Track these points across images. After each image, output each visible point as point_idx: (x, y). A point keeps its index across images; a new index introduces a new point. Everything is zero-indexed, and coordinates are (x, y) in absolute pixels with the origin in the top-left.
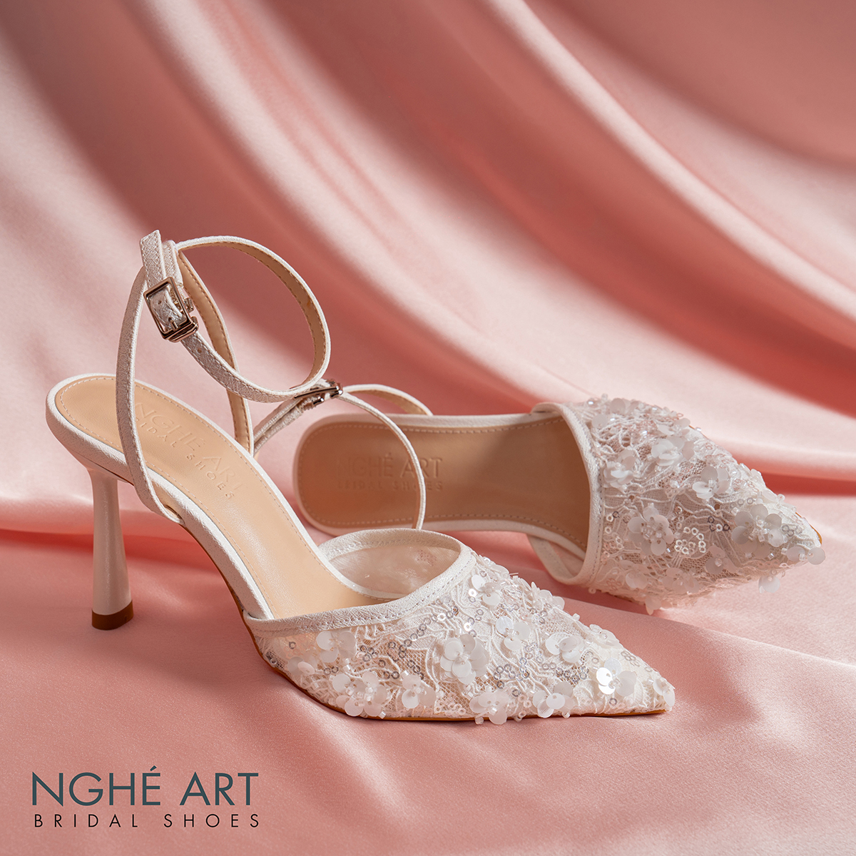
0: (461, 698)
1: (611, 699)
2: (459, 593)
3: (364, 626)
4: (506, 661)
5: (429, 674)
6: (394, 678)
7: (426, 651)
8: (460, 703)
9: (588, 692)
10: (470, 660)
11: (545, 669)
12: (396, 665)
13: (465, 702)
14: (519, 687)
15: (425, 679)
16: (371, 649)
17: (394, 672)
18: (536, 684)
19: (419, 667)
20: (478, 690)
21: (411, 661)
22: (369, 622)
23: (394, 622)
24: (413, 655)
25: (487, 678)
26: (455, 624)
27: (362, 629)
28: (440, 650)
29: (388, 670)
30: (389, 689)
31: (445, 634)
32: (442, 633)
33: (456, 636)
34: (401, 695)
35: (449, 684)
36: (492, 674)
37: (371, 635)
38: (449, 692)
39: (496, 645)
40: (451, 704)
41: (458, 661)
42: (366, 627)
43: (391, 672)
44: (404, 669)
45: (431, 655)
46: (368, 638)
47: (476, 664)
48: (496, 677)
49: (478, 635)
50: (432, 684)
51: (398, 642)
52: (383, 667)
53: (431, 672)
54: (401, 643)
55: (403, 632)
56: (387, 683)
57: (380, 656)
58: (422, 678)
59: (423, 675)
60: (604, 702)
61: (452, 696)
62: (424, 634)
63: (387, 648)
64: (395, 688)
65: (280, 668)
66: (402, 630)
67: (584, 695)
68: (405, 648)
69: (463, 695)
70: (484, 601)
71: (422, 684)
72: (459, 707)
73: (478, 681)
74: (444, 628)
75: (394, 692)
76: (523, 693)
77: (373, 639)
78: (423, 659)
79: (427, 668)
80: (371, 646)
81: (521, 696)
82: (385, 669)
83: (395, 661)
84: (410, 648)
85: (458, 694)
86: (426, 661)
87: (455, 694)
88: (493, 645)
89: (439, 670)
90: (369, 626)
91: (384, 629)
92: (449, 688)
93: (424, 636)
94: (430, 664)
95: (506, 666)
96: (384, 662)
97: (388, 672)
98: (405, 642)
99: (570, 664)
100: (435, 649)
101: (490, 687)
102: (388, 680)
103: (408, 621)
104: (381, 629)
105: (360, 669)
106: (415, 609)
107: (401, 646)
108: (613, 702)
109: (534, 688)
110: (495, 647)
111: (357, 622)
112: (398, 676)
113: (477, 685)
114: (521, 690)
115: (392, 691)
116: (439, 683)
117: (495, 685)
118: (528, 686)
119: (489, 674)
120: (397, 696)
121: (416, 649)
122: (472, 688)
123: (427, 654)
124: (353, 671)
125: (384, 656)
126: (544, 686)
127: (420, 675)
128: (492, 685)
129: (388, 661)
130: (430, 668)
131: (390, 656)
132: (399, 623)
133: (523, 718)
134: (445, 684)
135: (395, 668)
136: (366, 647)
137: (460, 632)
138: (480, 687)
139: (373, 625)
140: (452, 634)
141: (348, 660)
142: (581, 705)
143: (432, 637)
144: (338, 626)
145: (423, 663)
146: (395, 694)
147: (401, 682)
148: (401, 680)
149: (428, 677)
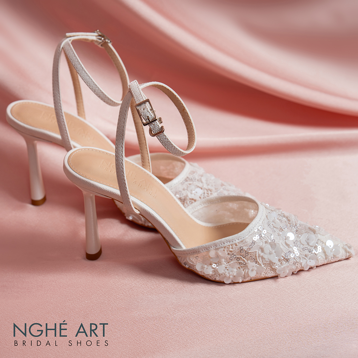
0: (273, 269)
1: (332, 257)
2: (264, 224)
3: (229, 246)
4: (289, 250)
5: (259, 261)
6: (244, 265)
7: (256, 251)
8: (272, 271)
9: (322, 257)
10: (275, 252)
11: (304, 250)
12: (244, 259)
13: (274, 270)
14: (296, 260)
15: (257, 263)
16: (233, 254)
17: (244, 262)
18: (302, 257)
19: (254, 259)
20: (279, 264)
21: (251, 257)
22: (231, 243)
23: (242, 241)
24: (251, 254)
25: (283, 259)
26: (266, 238)
27: (228, 247)
28: (262, 250)
29: (241, 262)
30: (242, 269)
31: (263, 243)
32: (262, 243)
33: (267, 243)
34: (248, 272)
35: (267, 264)
36: (284, 256)
37: (232, 248)
38: (267, 267)
39: (283, 243)
40: (269, 272)
41: (270, 253)
42: (230, 246)
43: (242, 262)
44: (248, 260)
45: (259, 253)
46: (231, 250)
47: (278, 254)
48: (286, 257)
49: (276, 241)
50: (260, 265)
51: (244, 250)
52: (239, 260)
53: (259, 260)
54: (246, 250)
55: (246, 245)
56: (241, 267)
57: (237, 256)
58: (256, 263)
59: (256, 262)
60: (329, 259)
61: (269, 268)
62: (254, 244)
63: (240, 253)
64: (245, 269)
65: (190, 268)
66: (246, 244)
67: (322, 259)
68: (248, 251)
69: (273, 267)
70: (274, 226)
71: (256, 265)
72: (272, 272)
73: (279, 260)
74: (262, 241)
75: (245, 270)
76: (297, 262)
77: (234, 250)
78: (256, 255)
79: (258, 259)
80: (233, 253)
81: (297, 263)
82: (240, 261)
83: (244, 257)
84: (250, 251)
85: (271, 267)
86: (257, 255)
87: (270, 268)
88: (282, 244)
89: (263, 258)
90: (231, 245)
91: (238, 245)
92: (267, 265)
93: (255, 245)
94: (259, 256)
95: (289, 252)
96: (239, 258)
97: (241, 263)
98: (247, 249)
99: (313, 246)
100: (260, 250)
101: (284, 262)
102: (242, 266)
103: (247, 240)
104: (236, 245)
105: (228, 263)
106: (249, 234)
107: (246, 251)
108: (333, 258)
109: (301, 259)
110: (283, 245)
111: (226, 244)
112: (246, 264)
113: (278, 262)
114: (296, 261)
115: (243, 270)
116: (263, 264)
117: (286, 261)
118: (299, 259)
119: (283, 257)
120: (246, 272)
121: (253, 251)
122: (277, 264)
123: (257, 253)
124: (226, 264)
125: (239, 256)
126: (306, 258)
127: (255, 262)
128: (285, 261)
129: (241, 258)
130: (259, 258)
131: (241, 256)
132: (244, 241)
133: (297, 272)
134: (265, 264)
135: (244, 260)
136: (230, 253)
137: (269, 241)
138: (280, 263)
139: (233, 244)
140: (266, 242)
141: (223, 260)
142: (320, 262)
143: (258, 245)
144: (218, 247)
145: (256, 257)
146: (245, 271)
147: (247, 266)
148: (247, 265)
149: (258, 262)
